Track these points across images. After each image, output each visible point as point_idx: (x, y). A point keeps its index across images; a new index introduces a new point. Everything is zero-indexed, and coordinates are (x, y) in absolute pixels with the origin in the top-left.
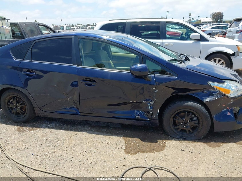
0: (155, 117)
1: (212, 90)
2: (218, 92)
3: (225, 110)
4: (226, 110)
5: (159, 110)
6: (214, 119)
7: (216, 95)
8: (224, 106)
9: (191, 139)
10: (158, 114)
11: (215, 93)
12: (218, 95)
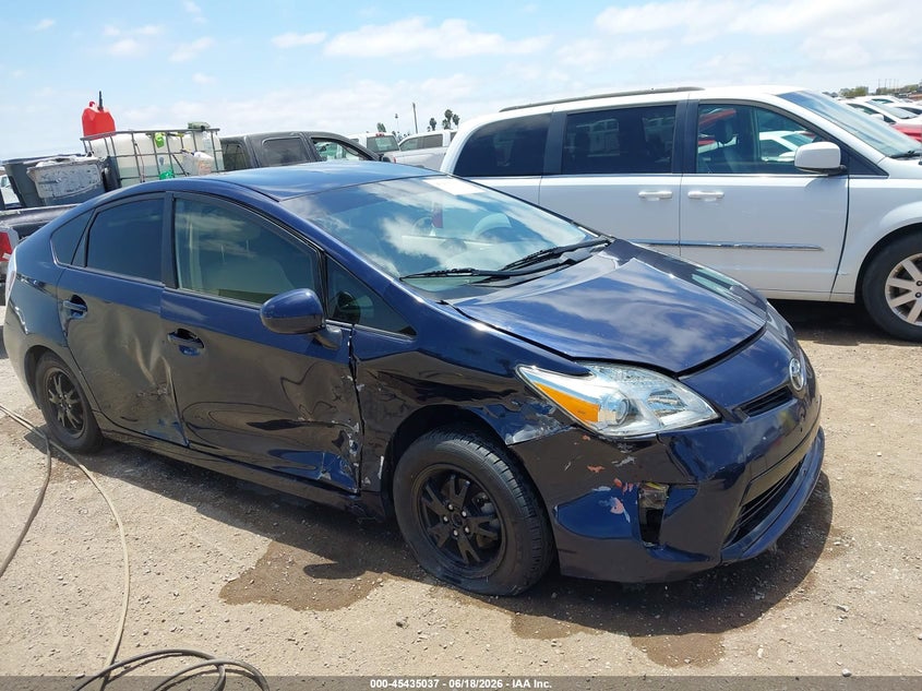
0: (369, 482)
1: (535, 401)
2: (552, 412)
3: (603, 488)
4: (609, 489)
5: (382, 458)
6: (555, 522)
7: (544, 420)
8: (597, 470)
9: (475, 588)
10: (380, 474)
11: (545, 411)
12: (551, 421)
